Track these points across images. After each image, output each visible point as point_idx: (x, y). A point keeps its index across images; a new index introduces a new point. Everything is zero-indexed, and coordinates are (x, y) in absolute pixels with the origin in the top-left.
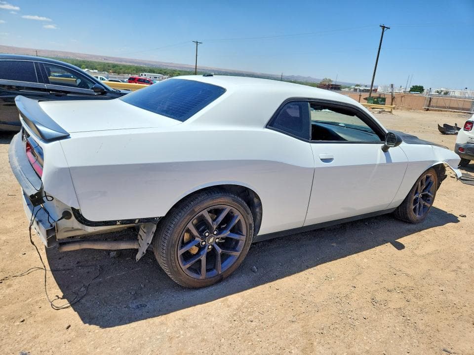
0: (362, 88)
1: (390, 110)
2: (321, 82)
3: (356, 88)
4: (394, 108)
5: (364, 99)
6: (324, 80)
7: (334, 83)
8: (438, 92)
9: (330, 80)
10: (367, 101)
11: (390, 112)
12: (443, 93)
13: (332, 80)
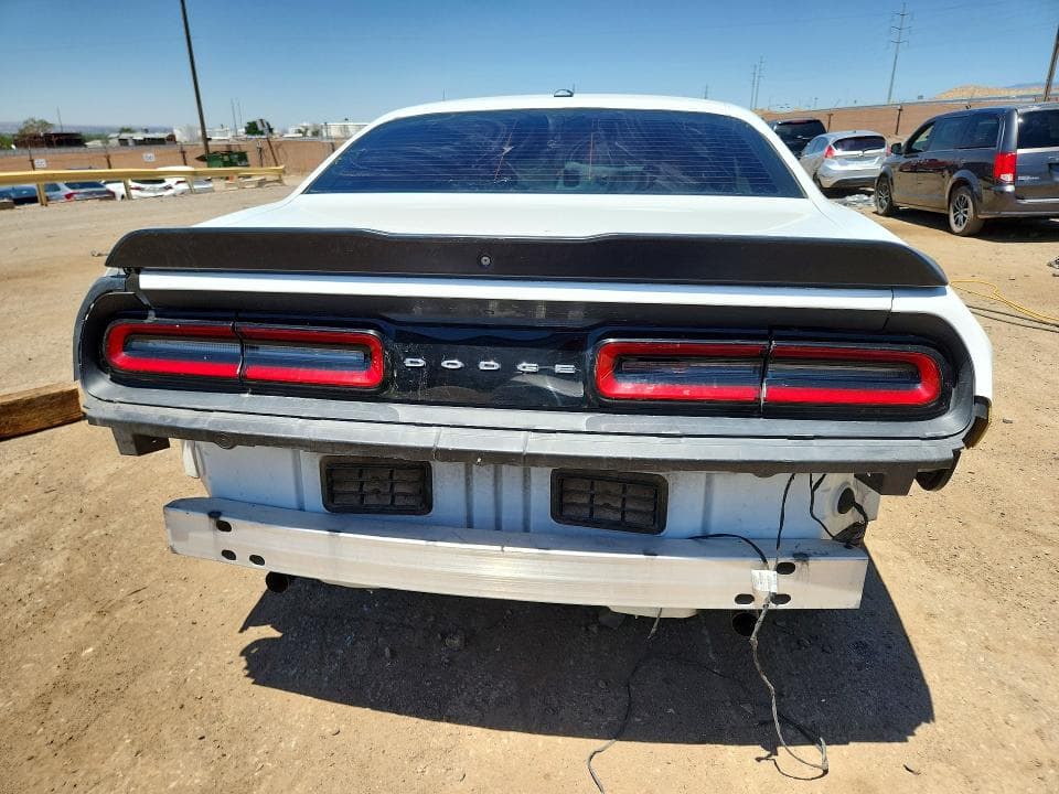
0: (139, 136)
1: (277, 178)
2: (21, 131)
3: (124, 136)
4: (284, 171)
5: (198, 159)
6: (29, 124)
7: (58, 131)
8: (300, 132)
9: (44, 124)
10: (205, 163)
11: (279, 181)
12: (309, 134)
13: (49, 121)
